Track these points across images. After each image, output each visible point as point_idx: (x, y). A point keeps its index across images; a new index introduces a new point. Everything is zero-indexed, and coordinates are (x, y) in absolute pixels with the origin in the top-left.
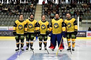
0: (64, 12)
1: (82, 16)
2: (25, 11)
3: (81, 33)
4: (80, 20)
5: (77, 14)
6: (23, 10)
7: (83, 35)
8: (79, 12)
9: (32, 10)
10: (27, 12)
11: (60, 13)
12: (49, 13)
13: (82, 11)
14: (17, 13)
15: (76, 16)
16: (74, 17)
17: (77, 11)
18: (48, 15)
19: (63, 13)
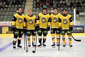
0: (59, 4)
1: (79, 8)
2: (13, 3)
3: (78, 28)
4: (77, 13)
5: (74, 6)
6: (11, 2)
7: (80, 30)
8: (76, 3)
9: (22, 2)
10: (15, 4)
11: (54, 5)
12: (41, 5)
13: (80, 2)
14: (4, 5)
15: (73, 8)
16: (71, 9)
17: (73, 2)
18: (40, 8)
19: (57, 4)
